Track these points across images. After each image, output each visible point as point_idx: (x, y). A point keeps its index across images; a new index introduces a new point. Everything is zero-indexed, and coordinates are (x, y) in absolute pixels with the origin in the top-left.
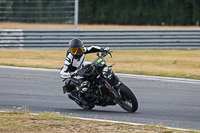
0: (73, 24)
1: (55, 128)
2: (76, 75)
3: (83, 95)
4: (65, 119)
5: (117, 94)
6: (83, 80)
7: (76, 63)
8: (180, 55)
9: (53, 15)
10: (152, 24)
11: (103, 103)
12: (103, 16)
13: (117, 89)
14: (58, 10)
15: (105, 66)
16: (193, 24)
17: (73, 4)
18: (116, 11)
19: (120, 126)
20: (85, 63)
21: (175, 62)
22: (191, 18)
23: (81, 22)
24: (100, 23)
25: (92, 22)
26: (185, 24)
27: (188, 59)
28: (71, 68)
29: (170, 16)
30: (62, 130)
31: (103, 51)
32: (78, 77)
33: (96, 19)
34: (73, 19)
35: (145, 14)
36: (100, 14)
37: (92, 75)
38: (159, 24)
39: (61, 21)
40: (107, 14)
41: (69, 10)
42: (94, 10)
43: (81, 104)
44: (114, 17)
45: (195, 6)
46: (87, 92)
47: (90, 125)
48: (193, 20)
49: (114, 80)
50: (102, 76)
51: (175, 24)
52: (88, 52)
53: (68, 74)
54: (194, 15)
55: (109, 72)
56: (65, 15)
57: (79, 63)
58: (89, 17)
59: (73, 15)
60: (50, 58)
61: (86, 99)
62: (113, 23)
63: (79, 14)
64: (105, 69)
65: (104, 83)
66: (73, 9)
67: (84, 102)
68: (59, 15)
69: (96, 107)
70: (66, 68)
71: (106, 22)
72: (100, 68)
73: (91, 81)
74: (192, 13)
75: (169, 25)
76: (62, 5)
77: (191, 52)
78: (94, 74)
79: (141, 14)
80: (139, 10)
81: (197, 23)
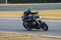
10: (32, 3)
12: (17, 1)
16: (44, 3)
19: (13, 34)
26: (42, 3)
33: (15, 2)
38: (34, 3)
44: (20, 1)
48: (44, 1)
51: (39, 3)
58: (13, 1)
62: (20, 3)
71: (18, 3)
75: (37, 3)
81: (46, 2)
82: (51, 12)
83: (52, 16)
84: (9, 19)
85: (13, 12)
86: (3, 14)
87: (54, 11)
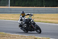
0: (8, 6)
1: (3, 37)
2: (23, 22)
3: (25, 28)
4: (6, 34)
5: (35, 28)
6: (25, 23)
7: (23, 19)
8: (39, 16)
9: (3, 4)
10: (31, 6)
11: (31, 31)
12: (17, 4)
13: (35, 26)
14: (4, 2)
15: (31, 19)
16: (43, 6)
17: (8, 1)
18: (21, 3)
19: (22, 36)
20: (26, 18)
21: (38, 18)
22: (43, 5)
23: (11, 6)
24: (16, 6)
25: (14, 6)
26: (41, 7)
27: (42, 17)
28: (21, 20)
29: (36, 4)
30: (5, 37)
31: (31, 15)
32: (23, 23)
33: (15, 5)
34: (8, 5)
35: (29, 3)
36: (16, 4)
37: (27, 22)
38: (33, 6)
39: (5, 6)
40: (18, 3)
41: (7, 2)
42: (15, 2)
43: (24, 31)
44: (20, 4)
45: (44, 1)
46: (26, 27)
47: (13, 36)
49: (34, 23)
50: (31, 22)
51: (38, 6)
52: (26, 15)
53: (20, 22)
54: (43, 4)
55: (33, 21)
56: (6, 4)
57: (24, 18)
58: (13, 4)
59: (8, 4)
60: (2, 16)
61: (26, 29)
62: (20, 6)
63: (10, 3)
64: (32, 20)
65: (31, 24)
66: (8, 2)
67: (25, 30)
68: (4, 4)
69: (29, 32)
70: (20, 20)
71: (18, 6)
72: (30, 20)
73: (27, 24)
74: (43, 3)
75: (36, 7)
76: (5, 1)
77: (43, 15)
78: (28, 22)
79: (28, 3)
80: (27, 2)
81: (44, 6)
82: (53, 16)
83: (55, 20)
84: (14, 22)
85: (15, 15)
86: (6, 17)
87: (55, 15)
